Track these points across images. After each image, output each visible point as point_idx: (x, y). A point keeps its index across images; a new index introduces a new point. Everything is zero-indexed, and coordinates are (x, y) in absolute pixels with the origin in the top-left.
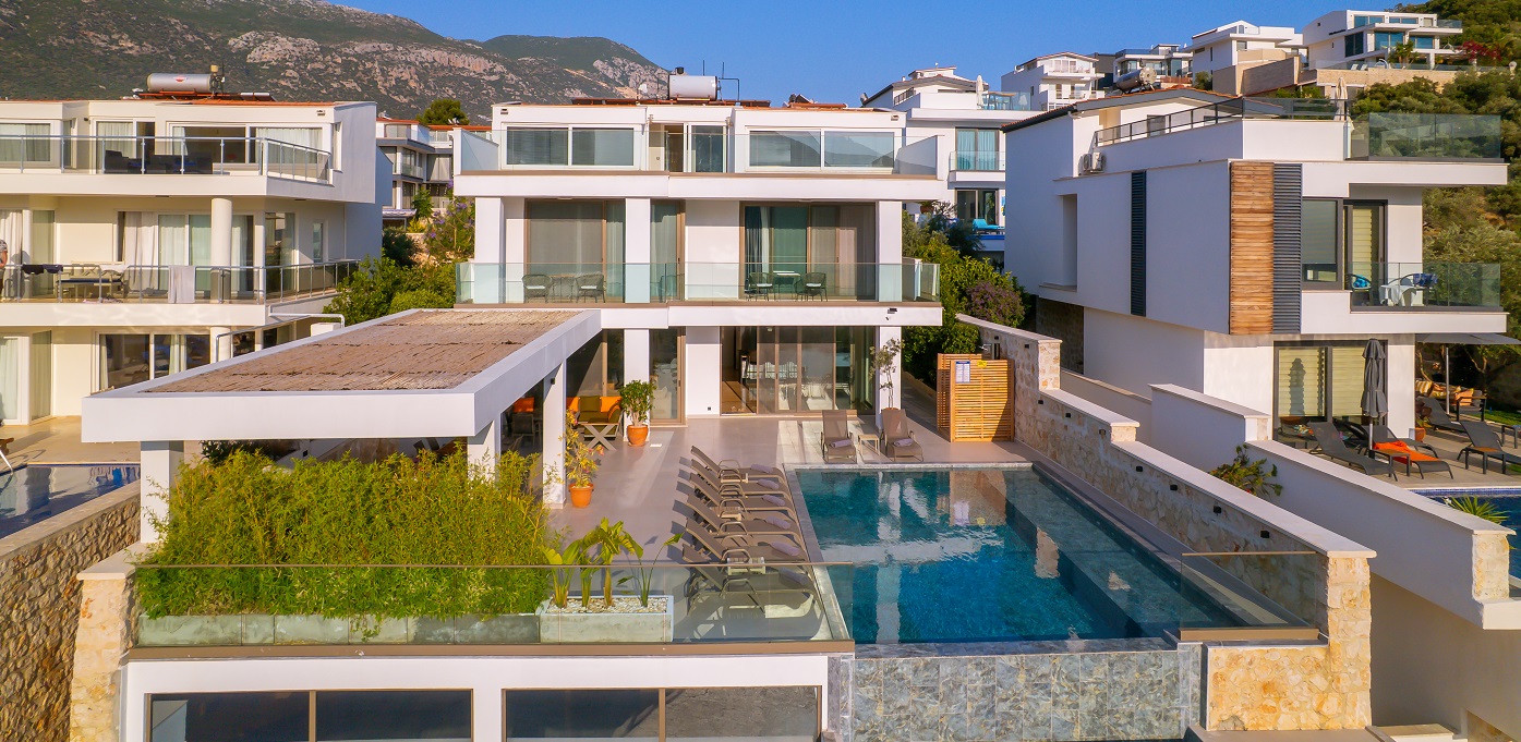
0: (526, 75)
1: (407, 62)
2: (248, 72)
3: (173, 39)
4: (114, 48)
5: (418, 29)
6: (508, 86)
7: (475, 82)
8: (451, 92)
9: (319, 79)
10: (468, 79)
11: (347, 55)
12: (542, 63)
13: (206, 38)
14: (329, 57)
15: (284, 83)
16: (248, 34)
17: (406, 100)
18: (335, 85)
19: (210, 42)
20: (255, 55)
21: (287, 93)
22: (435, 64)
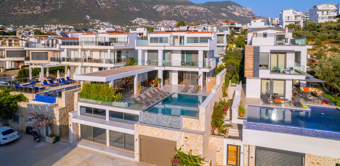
0: (212, 10)
1: (187, 9)
2: (156, 13)
3: (143, 8)
4: (134, 10)
5: (189, 2)
6: (208, 13)
7: (201, 13)
8: (196, 15)
9: (170, 14)
10: (200, 12)
11: (175, 8)
12: (216, 8)
13: (149, 7)
14: (171, 9)
15: (163, 15)
16: (156, 6)
17: (187, 17)
18: (173, 15)
19: (150, 8)
20: (157, 10)
21: (163, 17)
22: (193, 9)
